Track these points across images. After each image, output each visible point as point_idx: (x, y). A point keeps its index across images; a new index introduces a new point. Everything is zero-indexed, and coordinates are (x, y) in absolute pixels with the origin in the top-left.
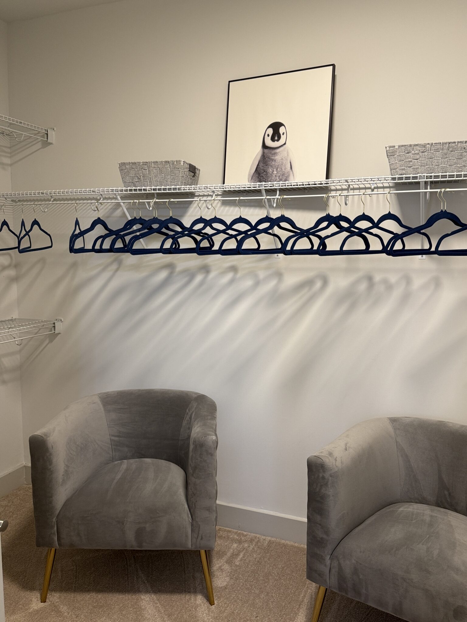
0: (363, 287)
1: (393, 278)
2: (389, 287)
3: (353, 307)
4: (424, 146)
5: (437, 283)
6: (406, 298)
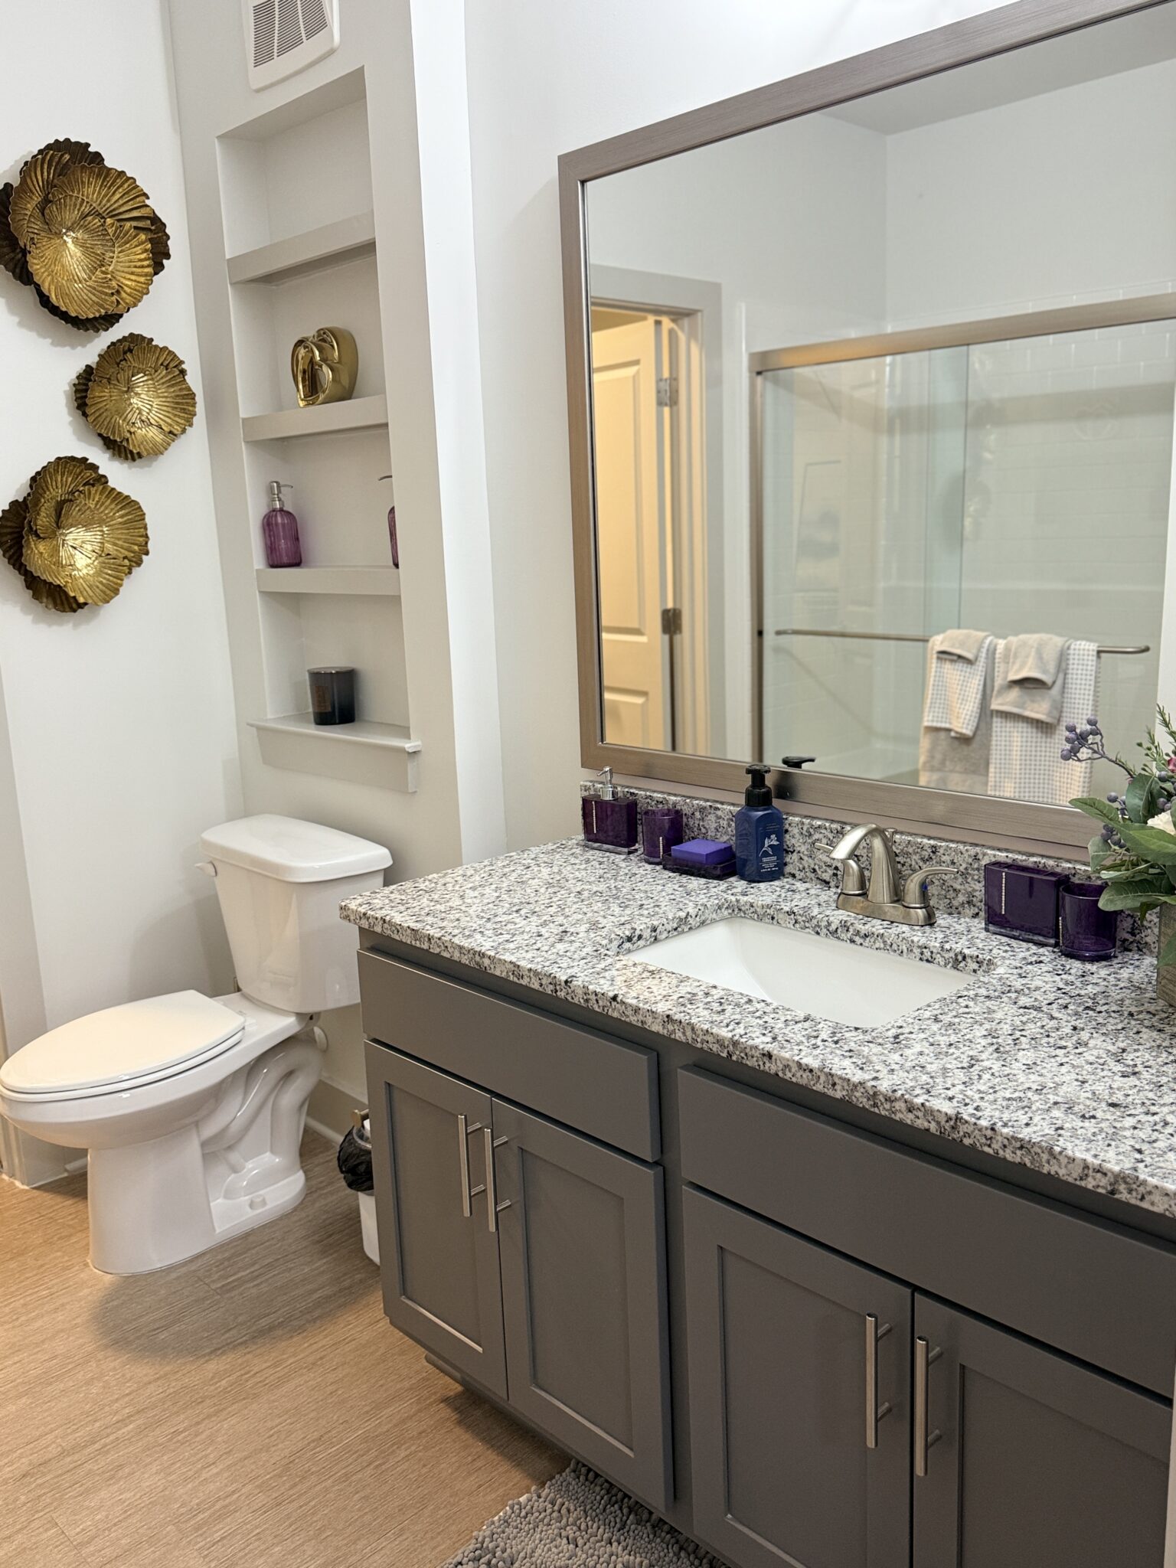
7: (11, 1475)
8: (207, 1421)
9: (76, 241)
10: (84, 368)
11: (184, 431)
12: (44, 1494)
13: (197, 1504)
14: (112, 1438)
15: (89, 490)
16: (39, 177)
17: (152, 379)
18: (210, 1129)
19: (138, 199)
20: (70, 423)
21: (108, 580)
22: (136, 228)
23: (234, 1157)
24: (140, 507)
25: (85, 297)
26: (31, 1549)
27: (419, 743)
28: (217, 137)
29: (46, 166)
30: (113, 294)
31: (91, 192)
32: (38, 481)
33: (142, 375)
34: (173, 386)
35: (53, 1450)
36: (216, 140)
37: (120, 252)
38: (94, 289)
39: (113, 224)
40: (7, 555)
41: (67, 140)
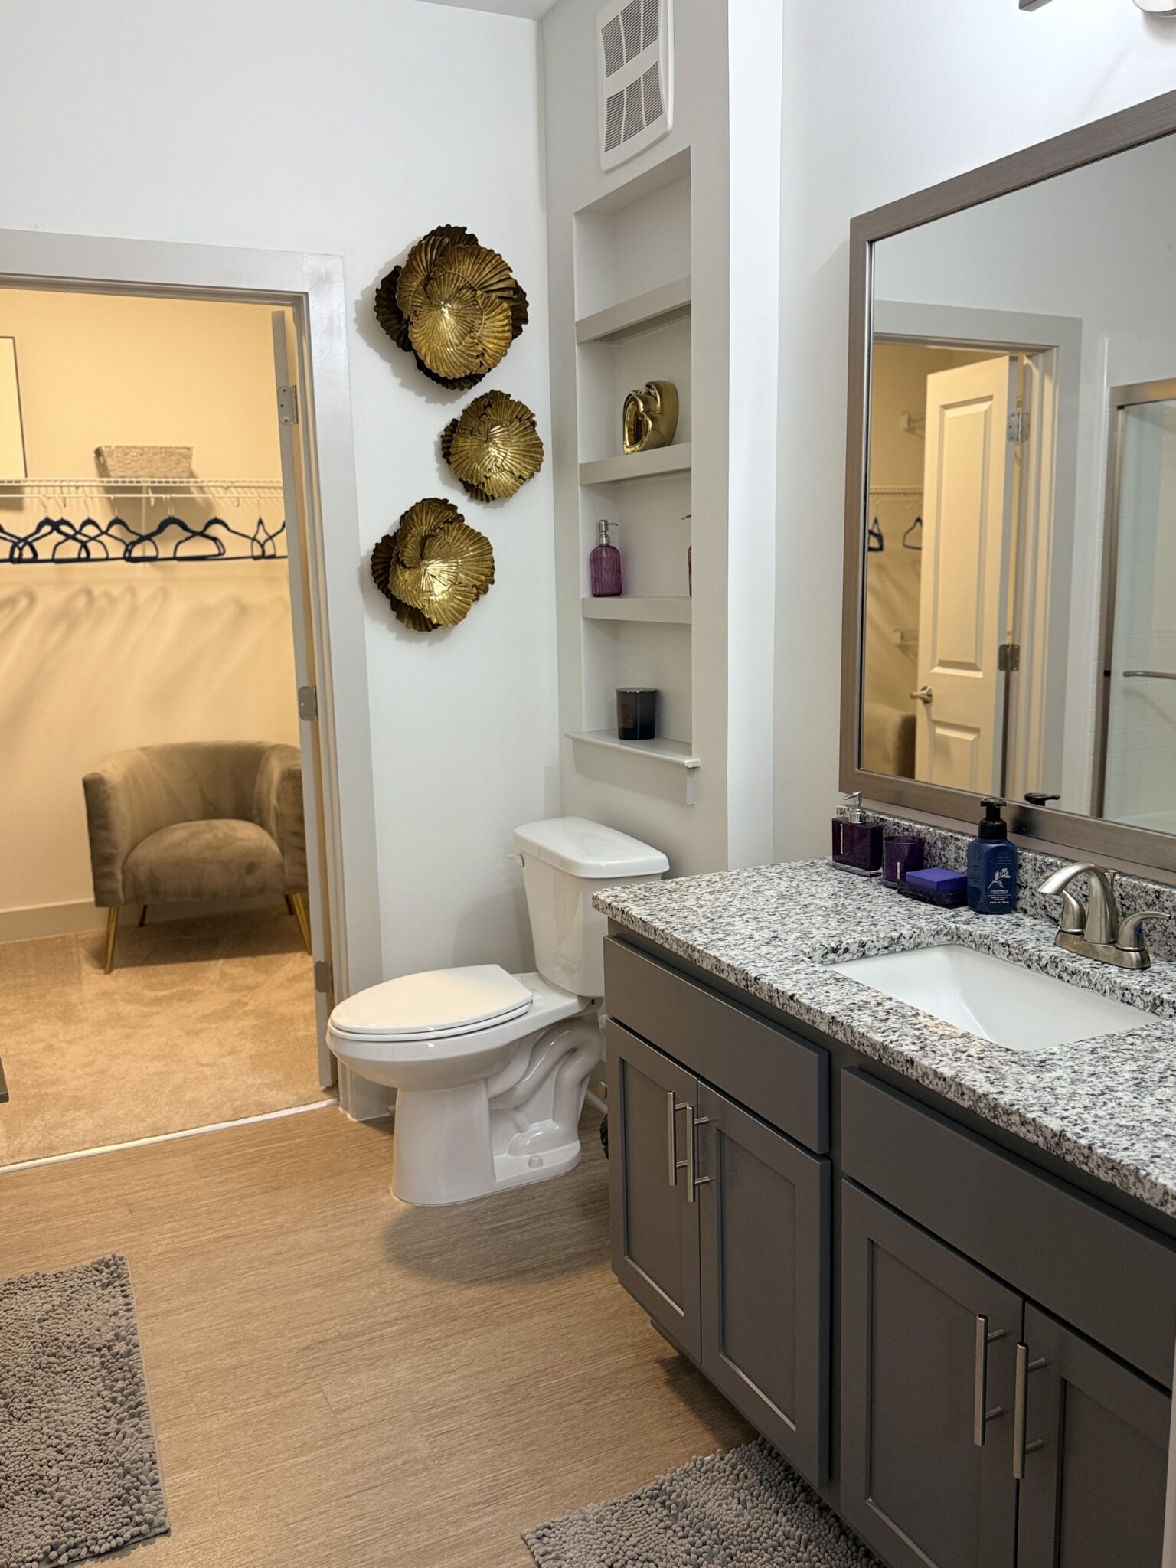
0: (81, 602)
1: (116, 591)
2: (113, 601)
3: (71, 628)
4: (142, 449)
5: (164, 593)
6: (133, 611)
7: (297, 1345)
8: (456, 1336)
9: (451, 311)
10: (451, 421)
11: (532, 475)
12: (318, 1366)
13: (434, 1401)
14: (378, 1333)
15: (448, 528)
16: (424, 259)
17: (508, 430)
18: (499, 1086)
19: (504, 273)
20: (438, 469)
21: (459, 605)
22: (500, 297)
23: (520, 1117)
24: (489, 543)
25: (455, 360)
26: (299, 1406)
27: (698, 760)
28: (575, 214)
29: (429, 249)
30: (478, 356)
31: (466, 269)
32: (407, 519)
33: (499, 427)
34: (524, 436)
35: (332, 1334)
36: (573, 217)
37: (487, 319)
38: (463, 352)
39: (482, 295)
40: (378, 581)
41: (448, 226)
